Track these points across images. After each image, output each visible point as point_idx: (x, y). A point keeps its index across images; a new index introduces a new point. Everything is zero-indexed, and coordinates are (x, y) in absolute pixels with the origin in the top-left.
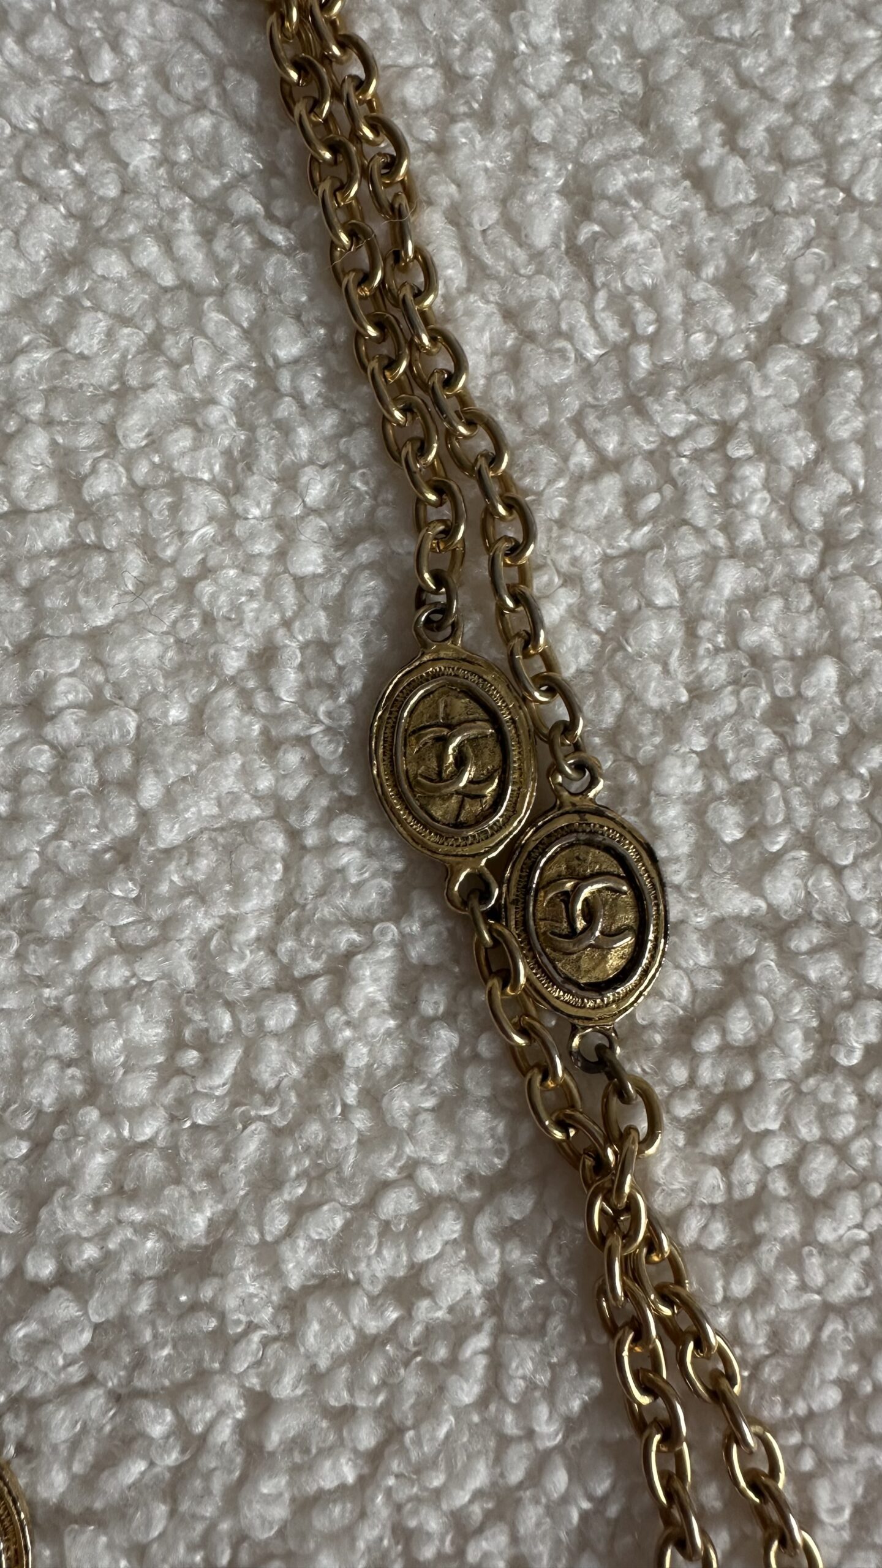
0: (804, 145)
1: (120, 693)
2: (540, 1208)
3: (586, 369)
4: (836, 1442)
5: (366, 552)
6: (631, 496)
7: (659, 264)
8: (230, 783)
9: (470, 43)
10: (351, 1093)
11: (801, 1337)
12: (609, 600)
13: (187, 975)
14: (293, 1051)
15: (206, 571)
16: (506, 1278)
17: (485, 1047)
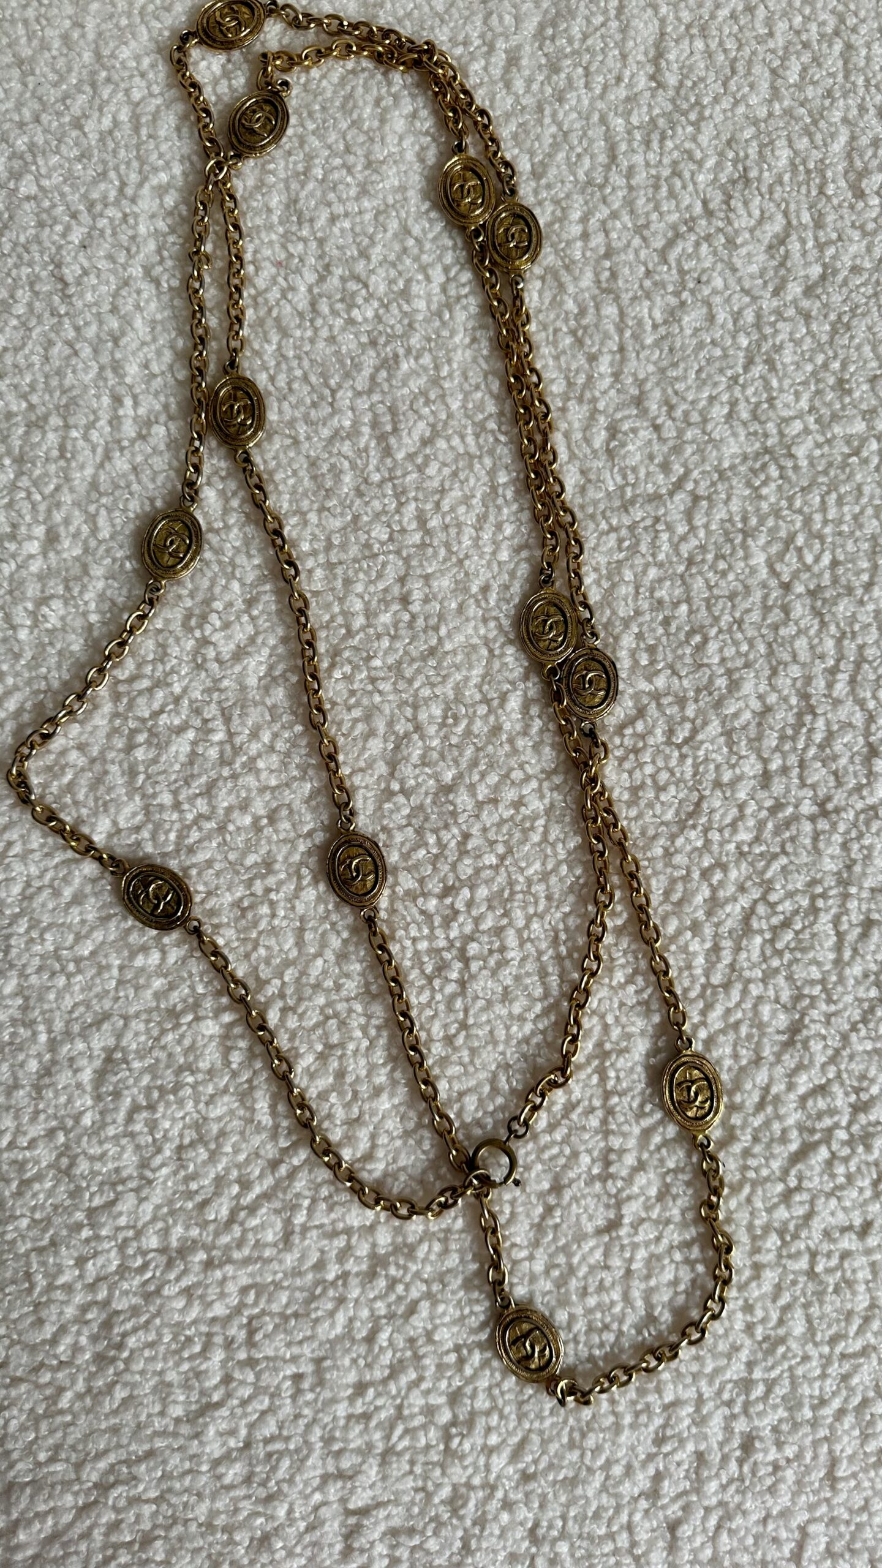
0: (695, 417)
1: (435, 598)
2: (565, 781)
3: (609, 494)
4: (660, 866)
5: (524, 554)
6: (620, 541)
7: (638, 457)
8: (470, 631)
9: (577, 371)
10: (504, 737)
11: (651, 832)
12: (609, 577)
13: (451, 694)
14: (486, 722)
15: (467, 556)
16: (552, 805)
17: (551, 726)
